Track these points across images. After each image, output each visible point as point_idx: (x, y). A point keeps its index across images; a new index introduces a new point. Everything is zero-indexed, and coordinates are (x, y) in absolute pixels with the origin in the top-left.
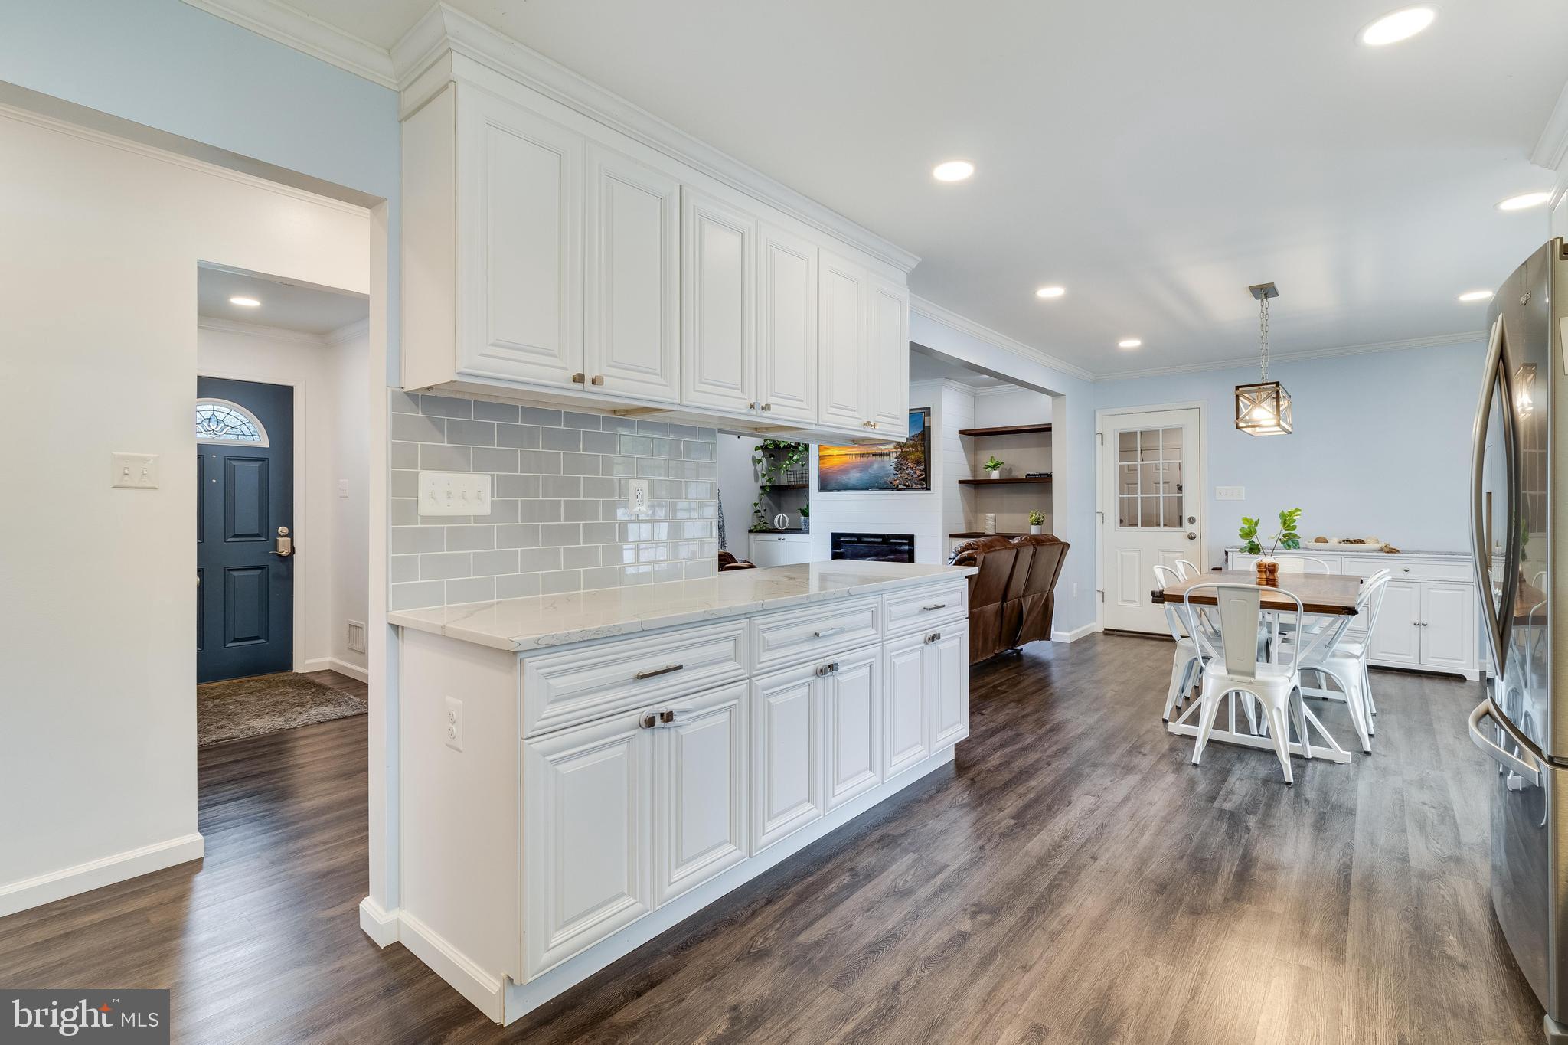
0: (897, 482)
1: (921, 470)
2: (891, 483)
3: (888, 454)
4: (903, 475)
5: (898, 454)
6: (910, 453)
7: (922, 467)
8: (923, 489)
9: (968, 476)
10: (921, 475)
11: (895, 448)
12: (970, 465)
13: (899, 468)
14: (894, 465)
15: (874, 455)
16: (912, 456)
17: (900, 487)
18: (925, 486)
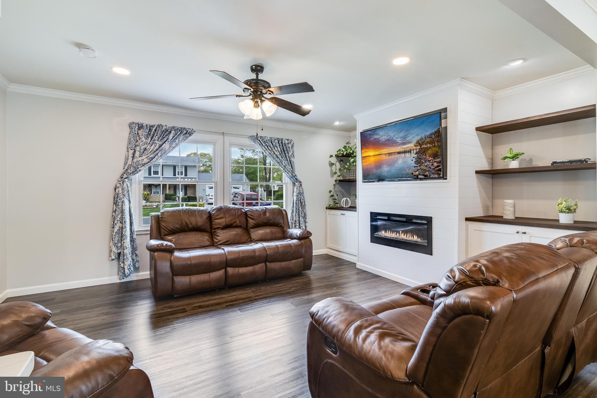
0: (417, 173)
1: (438, 162)
2: (412, 174)
3: (410, 151)
4: (422, 167)
5: (417, 150)
6: (427, 149)
7: (438, 160)
8: (439, 178)
9: (486, 167)
10: (438, 166)
11: (415, 146)
12: (487, 158)
13: (418, 161)
14: (414, 160)
15: (399, 153)
16: (430, 151)
17: (420, 177)
18: (441, 175)
